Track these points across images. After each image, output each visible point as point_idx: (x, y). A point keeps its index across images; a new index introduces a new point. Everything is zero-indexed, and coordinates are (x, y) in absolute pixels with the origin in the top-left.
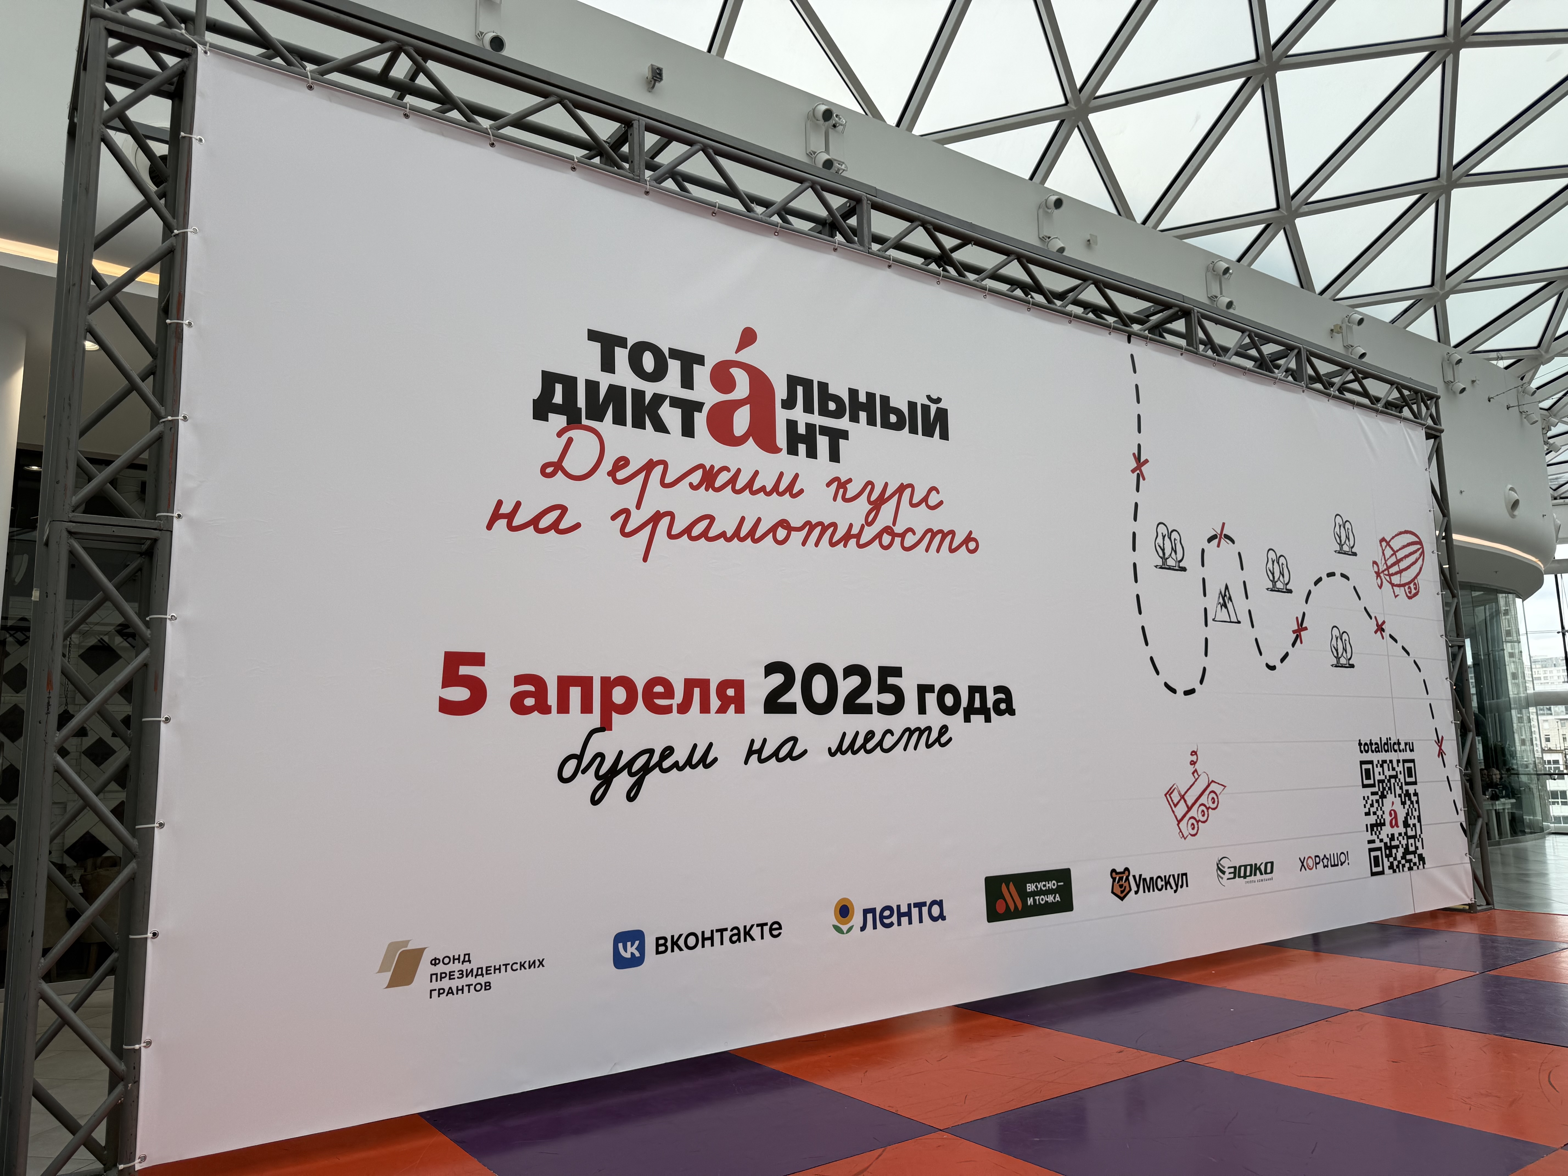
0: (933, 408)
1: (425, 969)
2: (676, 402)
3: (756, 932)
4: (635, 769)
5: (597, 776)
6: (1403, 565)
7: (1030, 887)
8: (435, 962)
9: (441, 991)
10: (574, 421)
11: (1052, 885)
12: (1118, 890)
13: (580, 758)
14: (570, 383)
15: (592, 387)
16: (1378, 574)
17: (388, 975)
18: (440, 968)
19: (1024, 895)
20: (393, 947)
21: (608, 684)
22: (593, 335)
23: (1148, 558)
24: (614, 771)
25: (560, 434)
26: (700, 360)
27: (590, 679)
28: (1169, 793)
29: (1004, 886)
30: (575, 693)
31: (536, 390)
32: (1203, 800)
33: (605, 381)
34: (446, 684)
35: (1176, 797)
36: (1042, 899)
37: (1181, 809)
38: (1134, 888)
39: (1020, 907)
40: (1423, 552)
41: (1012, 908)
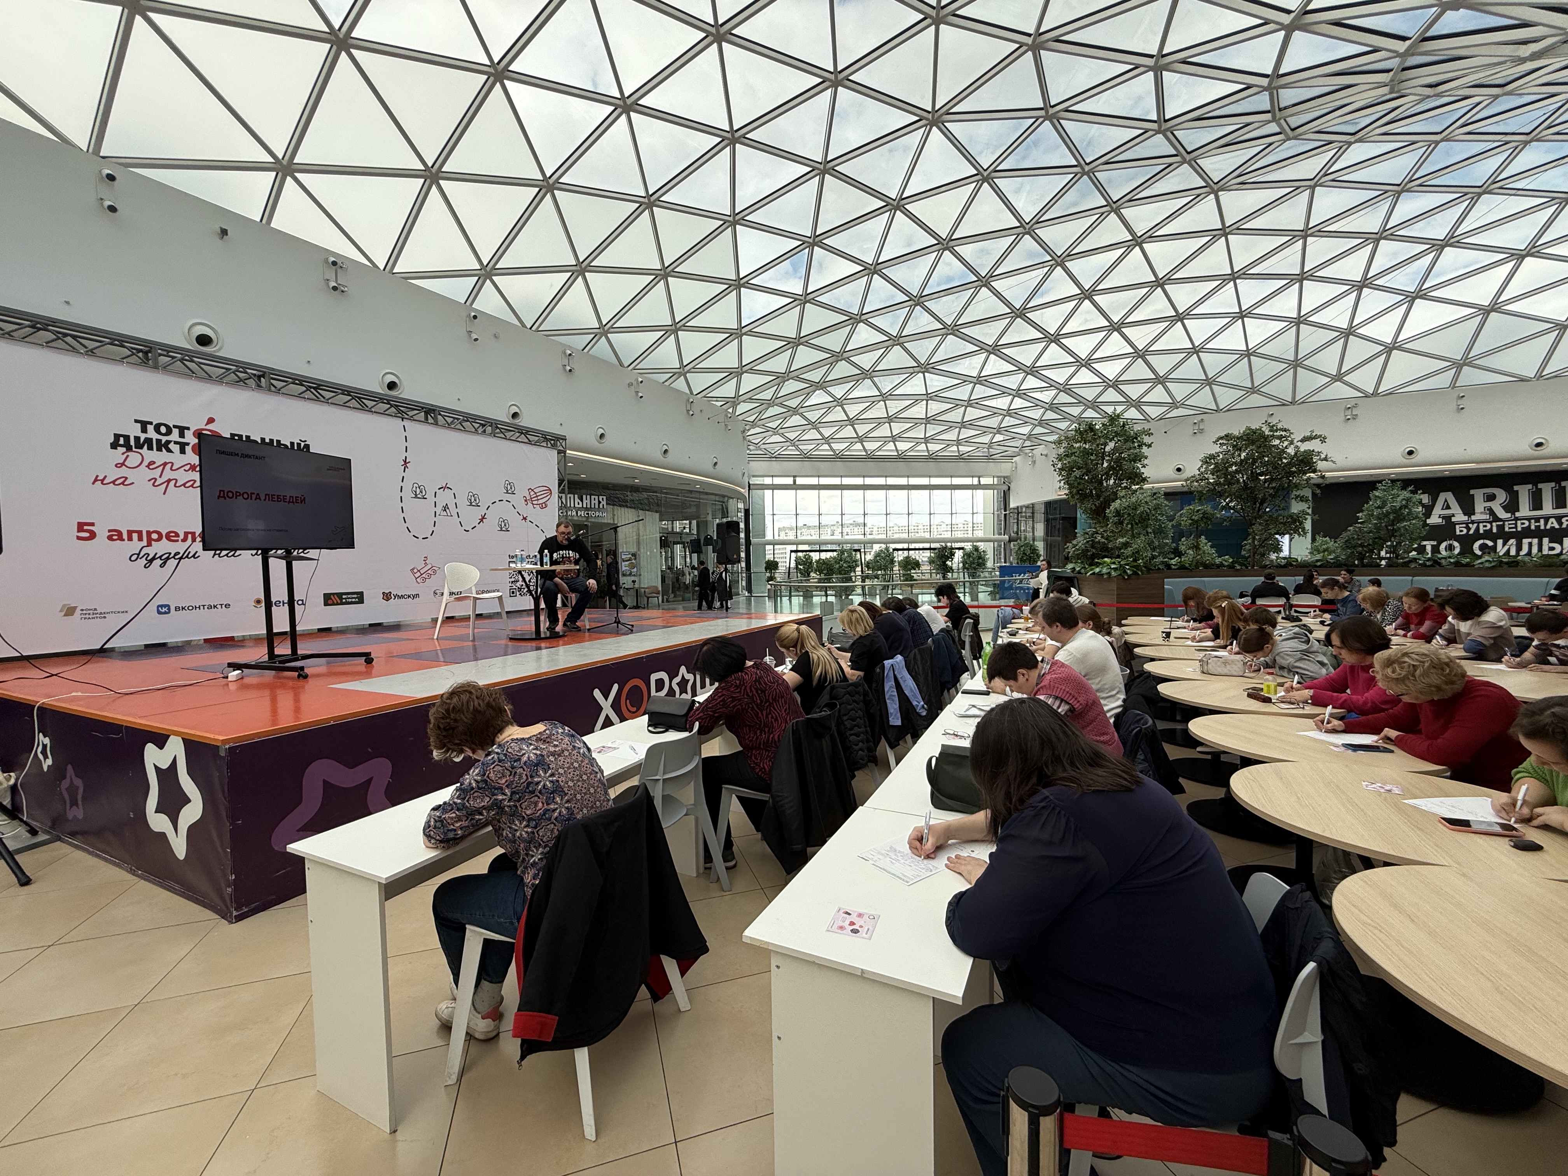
0: (303, 444)
1: (78, 612)
2: (176, 443)
3: (219, 606)
4: (163, 558)
5: (146, 559)
6: (539, 498)
7: (344, 597)
8: (82, 610)
9: (85, 618)
10: (129, 448)
11: (355, 596)
12: (385, 598)
13: (138, 555)
14: (127, 438)
15: (137, 439)
16: (526, 501)
17: (63, 613)
18: (84, 612)
19: (341, 599)
20: (64, 606)
21: (149, 533)
22: (136, 421)
23: (408, 494)
24: (154, 559)
25: (123, 454)
26: (188, 429)
27: (141, 531)
28: (413, 569)
29: (332, 596)
30: (135, 536)
31: (112, 440)
32: (429, 572)
33: (143, 437)
34: (78, 531)
35: (415, 571)
36: (350, 600)
37: (418, 574)
38: (393, 597)
39: (339, 602)
40: (551, 493)
41: (335, 602)
